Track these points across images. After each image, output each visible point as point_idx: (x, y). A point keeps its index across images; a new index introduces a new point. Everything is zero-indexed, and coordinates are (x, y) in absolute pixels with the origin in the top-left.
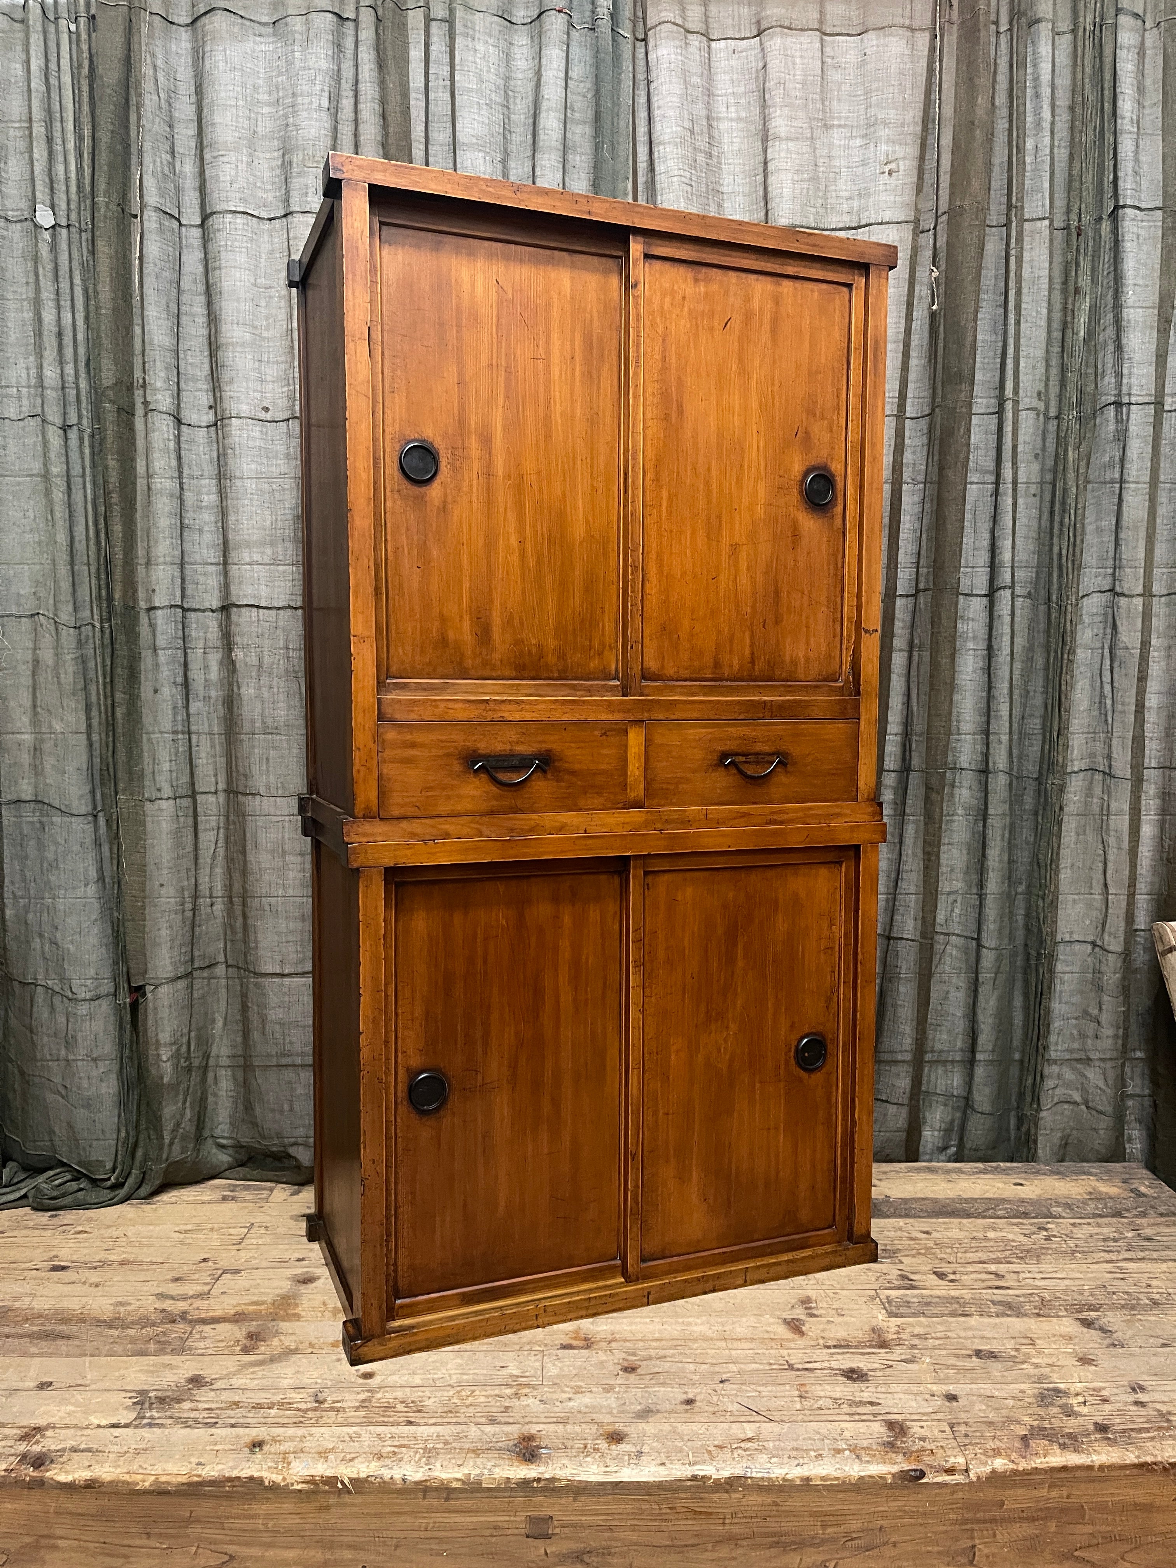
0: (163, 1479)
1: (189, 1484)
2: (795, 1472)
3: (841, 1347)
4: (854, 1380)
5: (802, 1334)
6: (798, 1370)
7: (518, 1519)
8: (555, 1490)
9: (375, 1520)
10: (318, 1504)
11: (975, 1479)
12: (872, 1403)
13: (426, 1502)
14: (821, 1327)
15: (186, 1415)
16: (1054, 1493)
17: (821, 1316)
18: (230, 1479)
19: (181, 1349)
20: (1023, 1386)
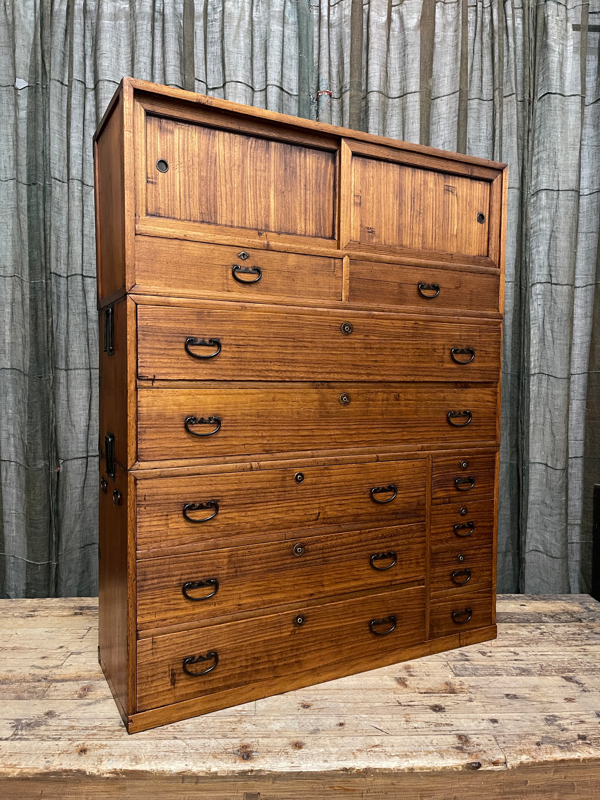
0: (25, 771)
1: (40, 774)
2: (405, 764)
3: (429, 693)
4: (437, 711)
5: (406, 686)
6: (404, 706)
7: (240, 794)
8: (260, 776)
9: (153, 796)
10: (119, 786)
11: (510, 768)
12: (447, 725)
13: (184, 785)
14: (416, 682)
15: (42, 733)
16: (556, 776)
17: (416, 676)
18: (66, 771)
19: (43, 696)
20: (535, 715)
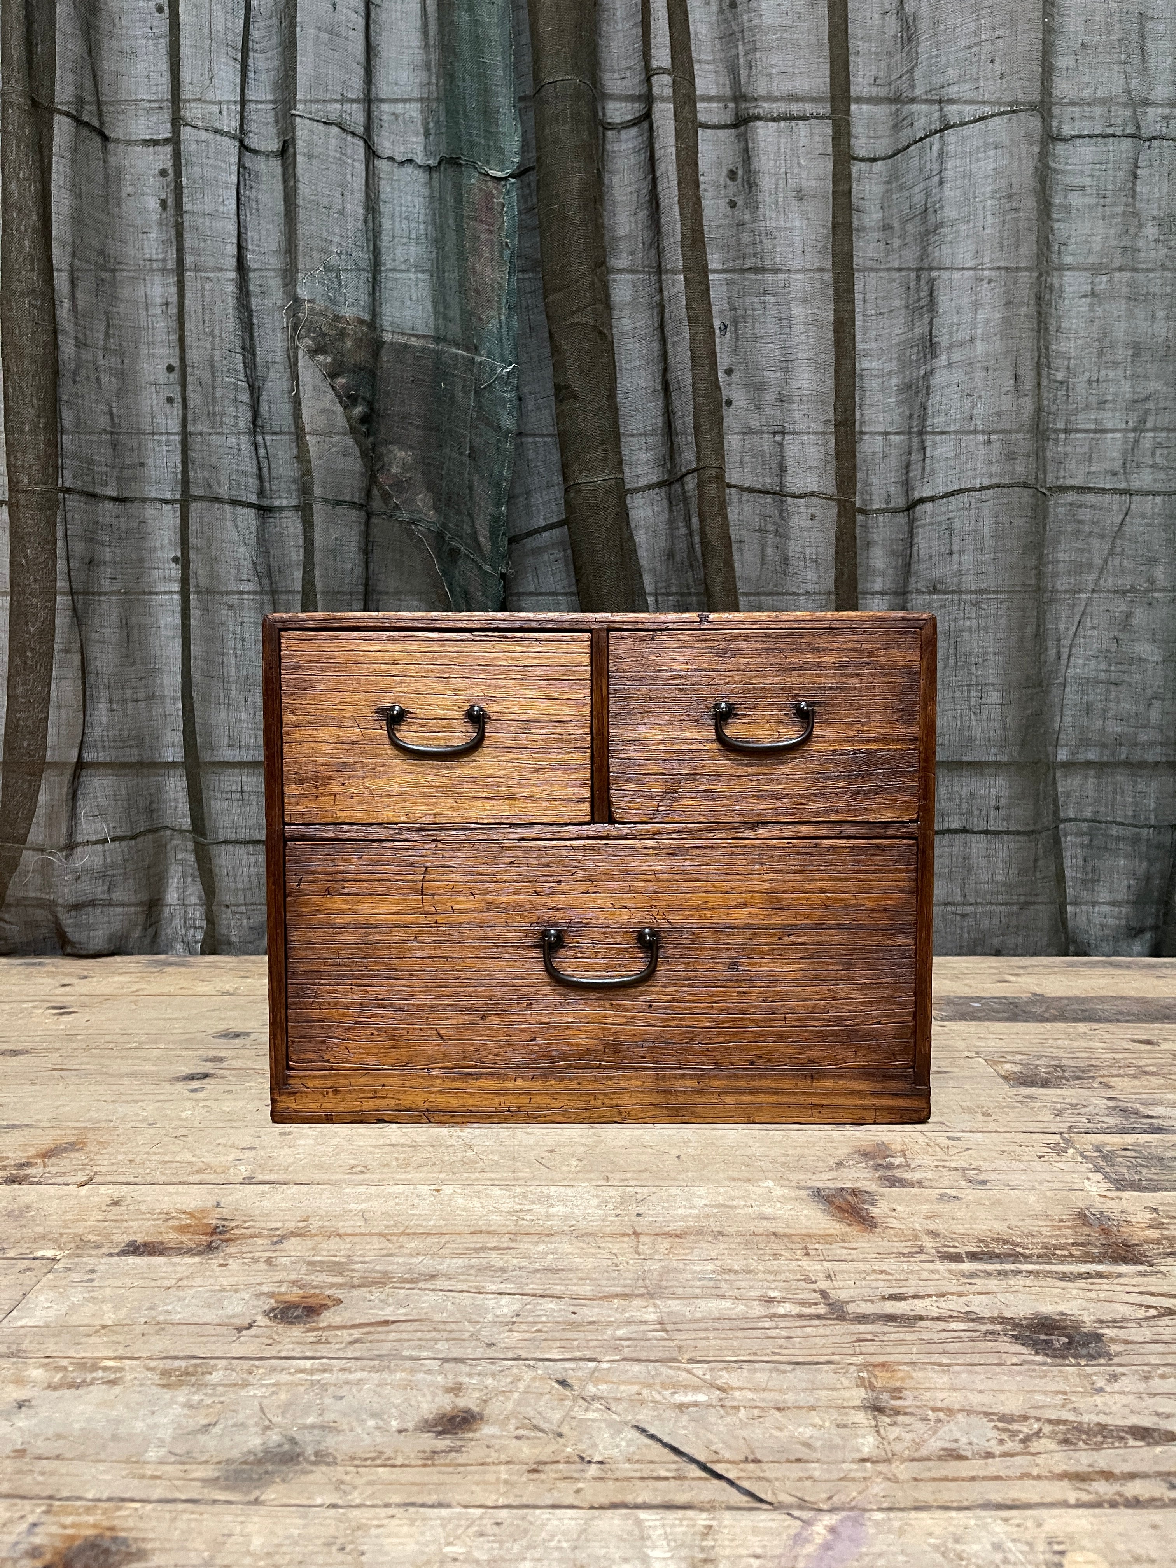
3: (993, 1257)
4: (1061, 1354)
5: (867, 1223)
6: (862, 1319)
14: (925, 1208)
17: (920, 1184)
